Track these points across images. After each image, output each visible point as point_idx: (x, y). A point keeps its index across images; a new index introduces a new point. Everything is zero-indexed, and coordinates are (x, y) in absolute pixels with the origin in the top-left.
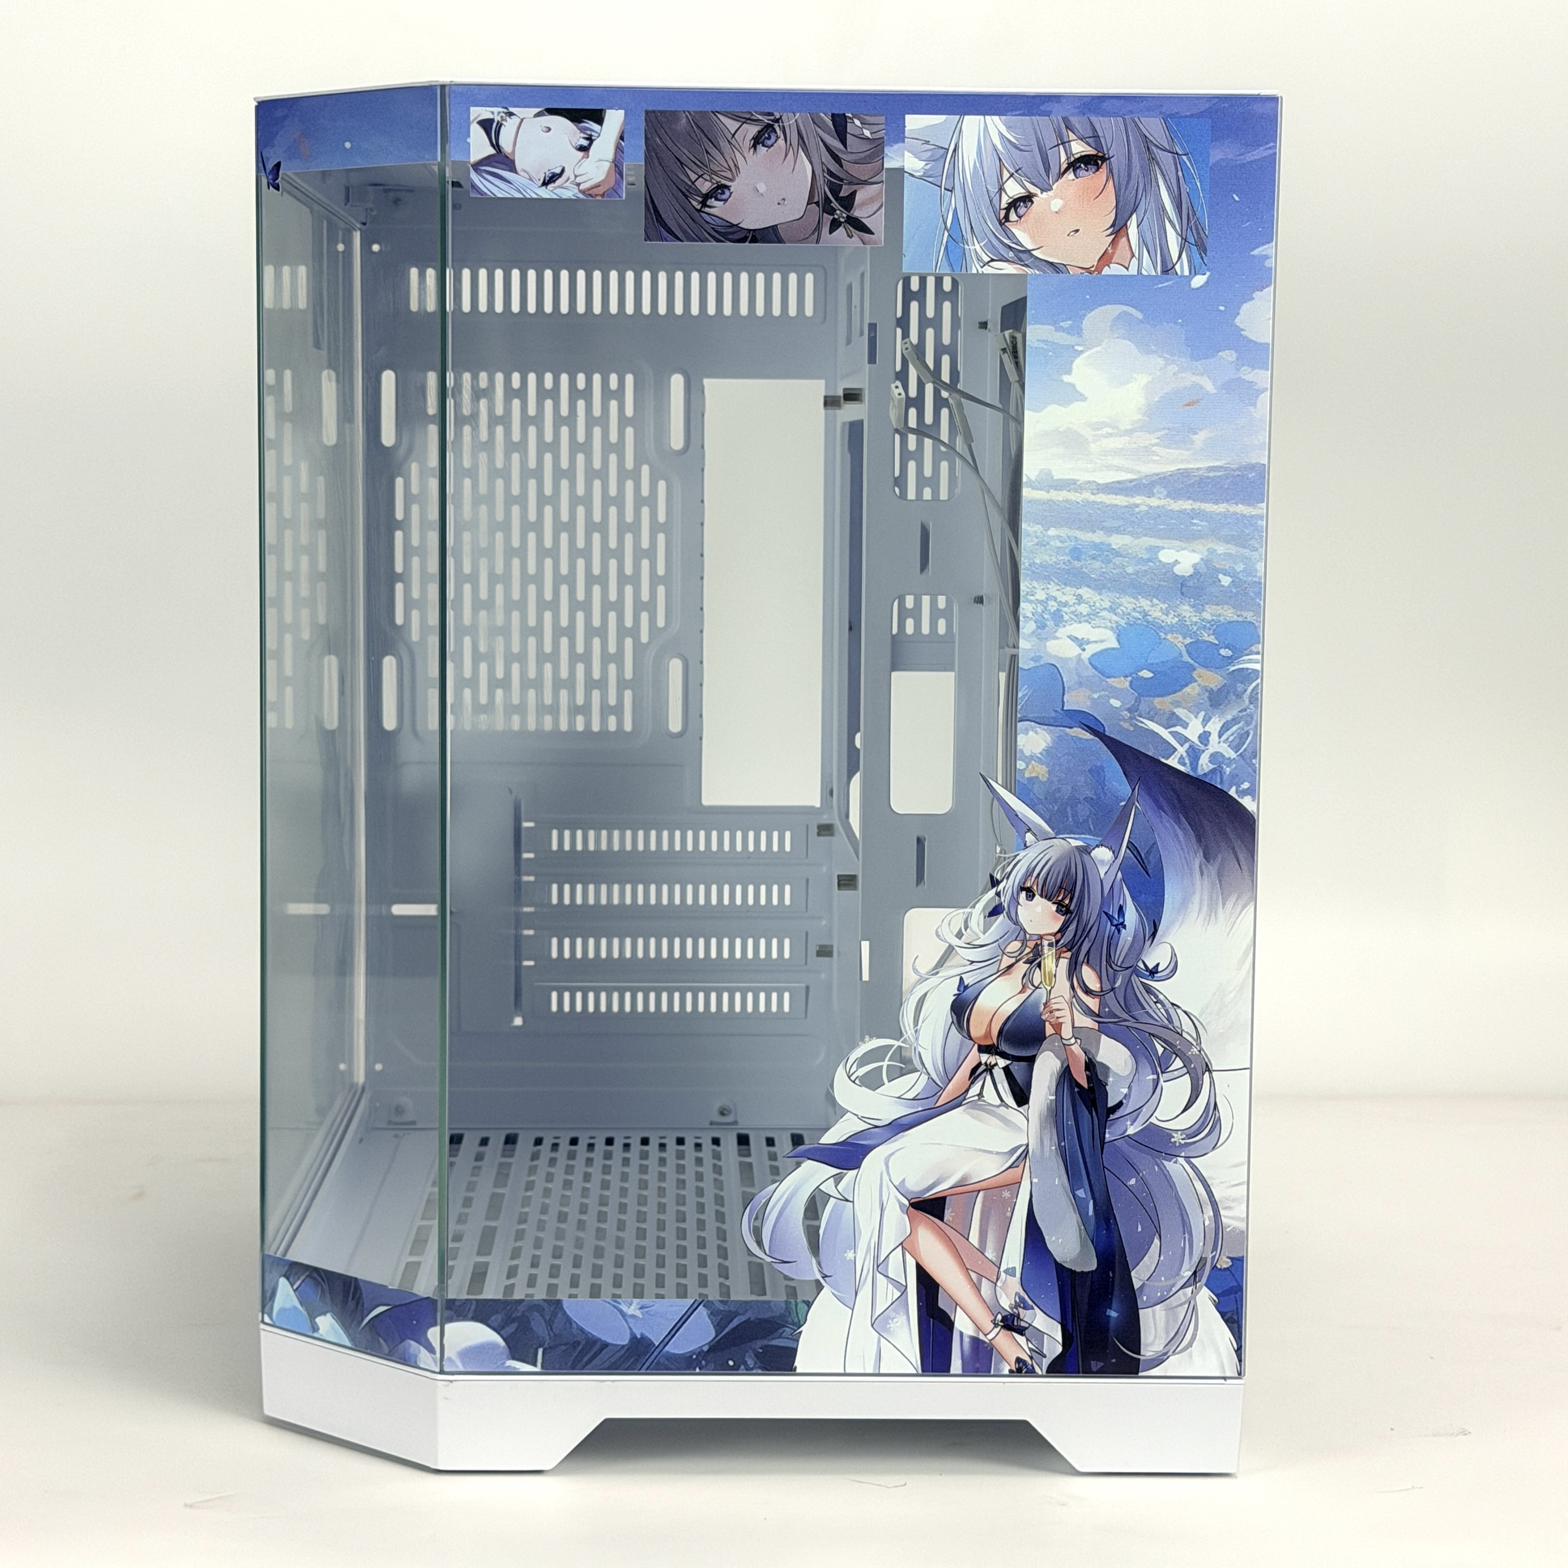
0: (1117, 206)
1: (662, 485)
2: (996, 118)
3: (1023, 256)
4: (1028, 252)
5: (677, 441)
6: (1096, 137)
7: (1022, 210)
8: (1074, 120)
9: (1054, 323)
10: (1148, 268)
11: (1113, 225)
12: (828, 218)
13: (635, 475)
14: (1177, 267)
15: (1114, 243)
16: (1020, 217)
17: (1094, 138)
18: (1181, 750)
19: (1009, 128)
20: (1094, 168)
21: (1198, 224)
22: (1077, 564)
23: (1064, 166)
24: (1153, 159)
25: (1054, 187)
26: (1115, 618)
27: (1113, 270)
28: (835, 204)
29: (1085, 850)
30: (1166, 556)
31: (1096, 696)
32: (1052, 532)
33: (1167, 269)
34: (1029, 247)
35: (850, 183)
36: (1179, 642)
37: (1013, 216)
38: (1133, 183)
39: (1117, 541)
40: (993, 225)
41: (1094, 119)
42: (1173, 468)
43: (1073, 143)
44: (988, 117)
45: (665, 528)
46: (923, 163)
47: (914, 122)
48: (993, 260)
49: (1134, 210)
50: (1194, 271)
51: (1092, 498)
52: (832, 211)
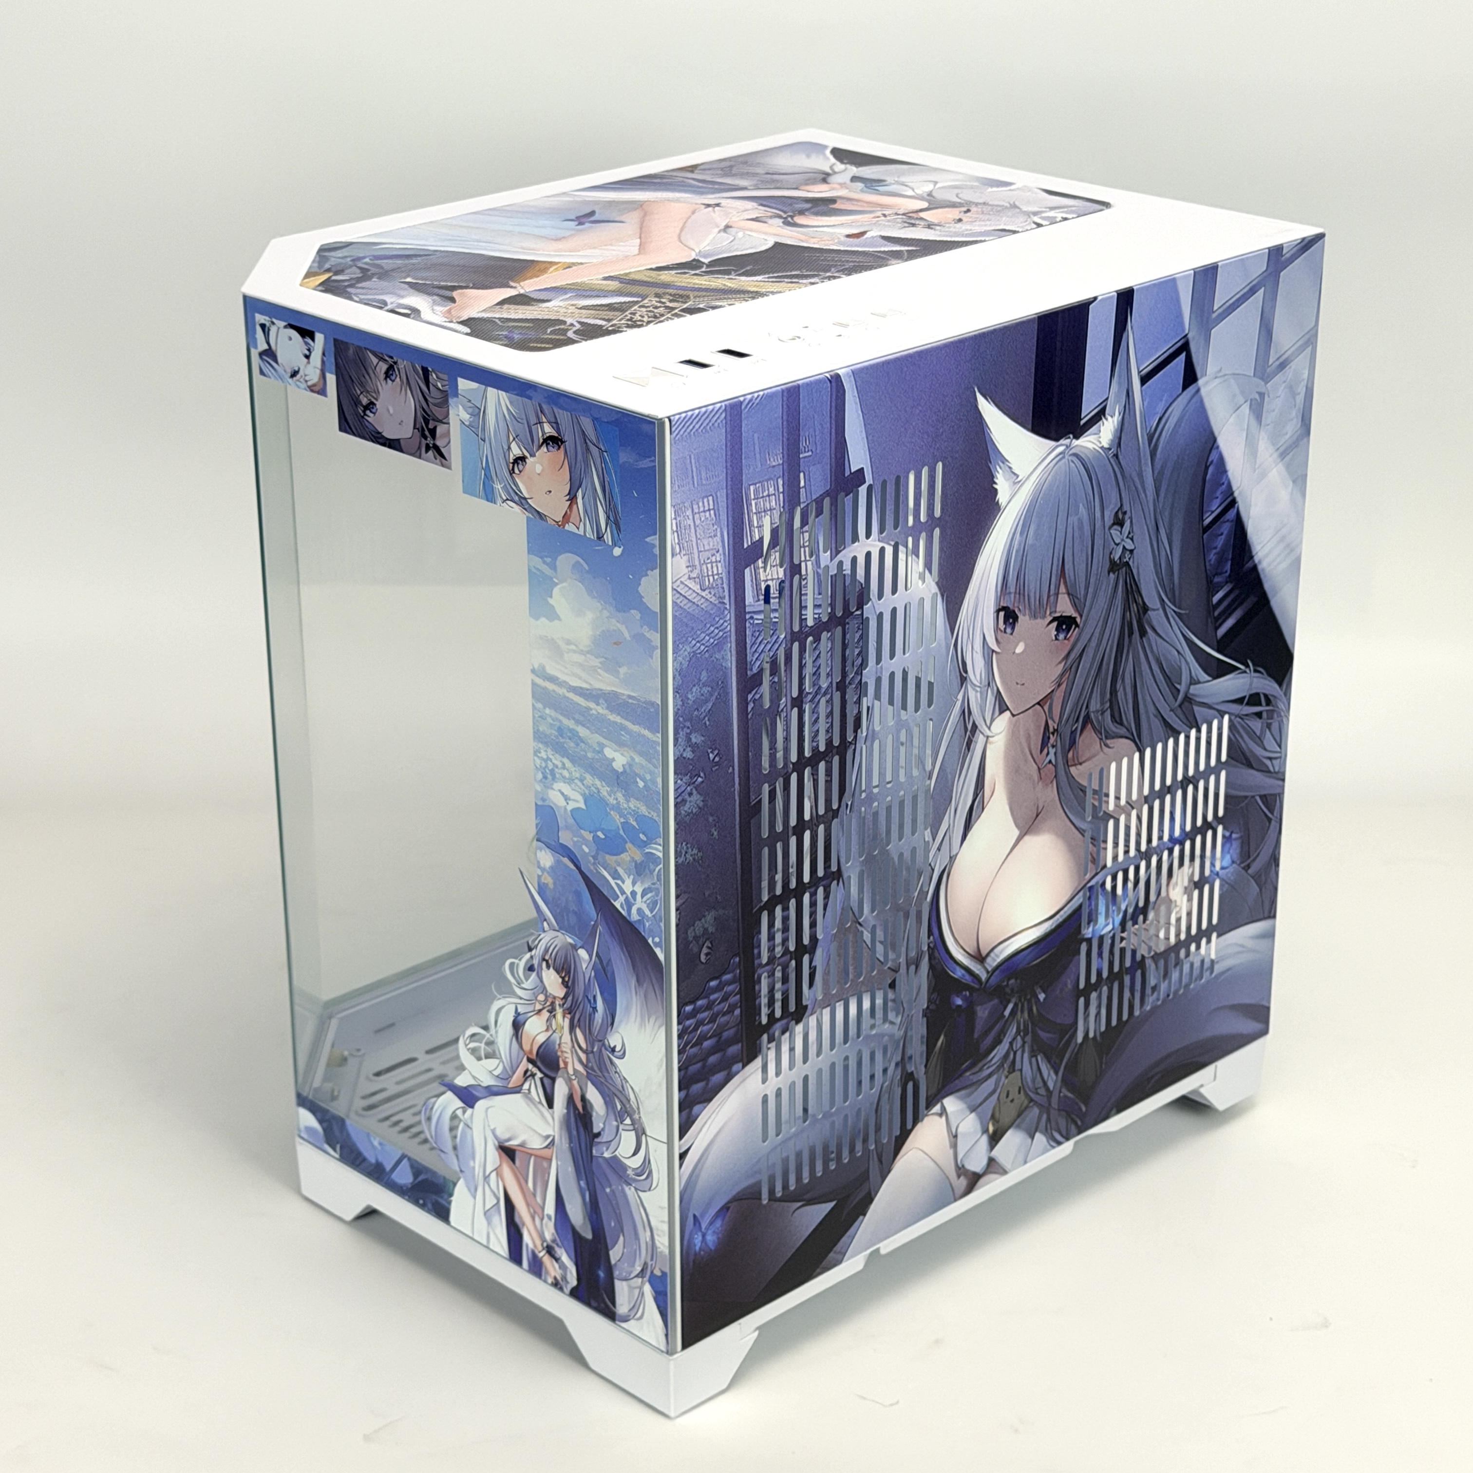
0: (571, 479)
2: (504, 393)
3: (523, 501)
4: (525, 499)
6: (557, 423)
7: (521, 467)
8: (544, 406)
9: (541, 558)
10: (590, 534)
11: (569, 494)
12: (424, 442)
14: (605, 536)
15: (570, 506)
16: (520, 472)
17: (555, 424)
18: (622, 899)
19: (511, 403)
20: (556, 447)
21: (615, 507)
23: (541, 441)
24: (588, 449)
25: (537, 454)
26: (582, 787)
27: (570, 527)
28: (427, 433)
29: (575, 948)
30: (609, 752)
31: (575, 839)
32: (547, 711)
33: (600, 537)
34: (527, 496)
35: (433, 420)
36: (619, 820)
37: (516, 471)
38: (578, 465)
39: (583, 732)
40: (507, 474)
41: (556, 410)
42: (609, 688)
43: (545, 425)
44: (500, 392)
46: (468, 416)
48: (507, 499)
49: (580, 486)
50: (615, 544)
51: (567, 694)
52: (425, 438)
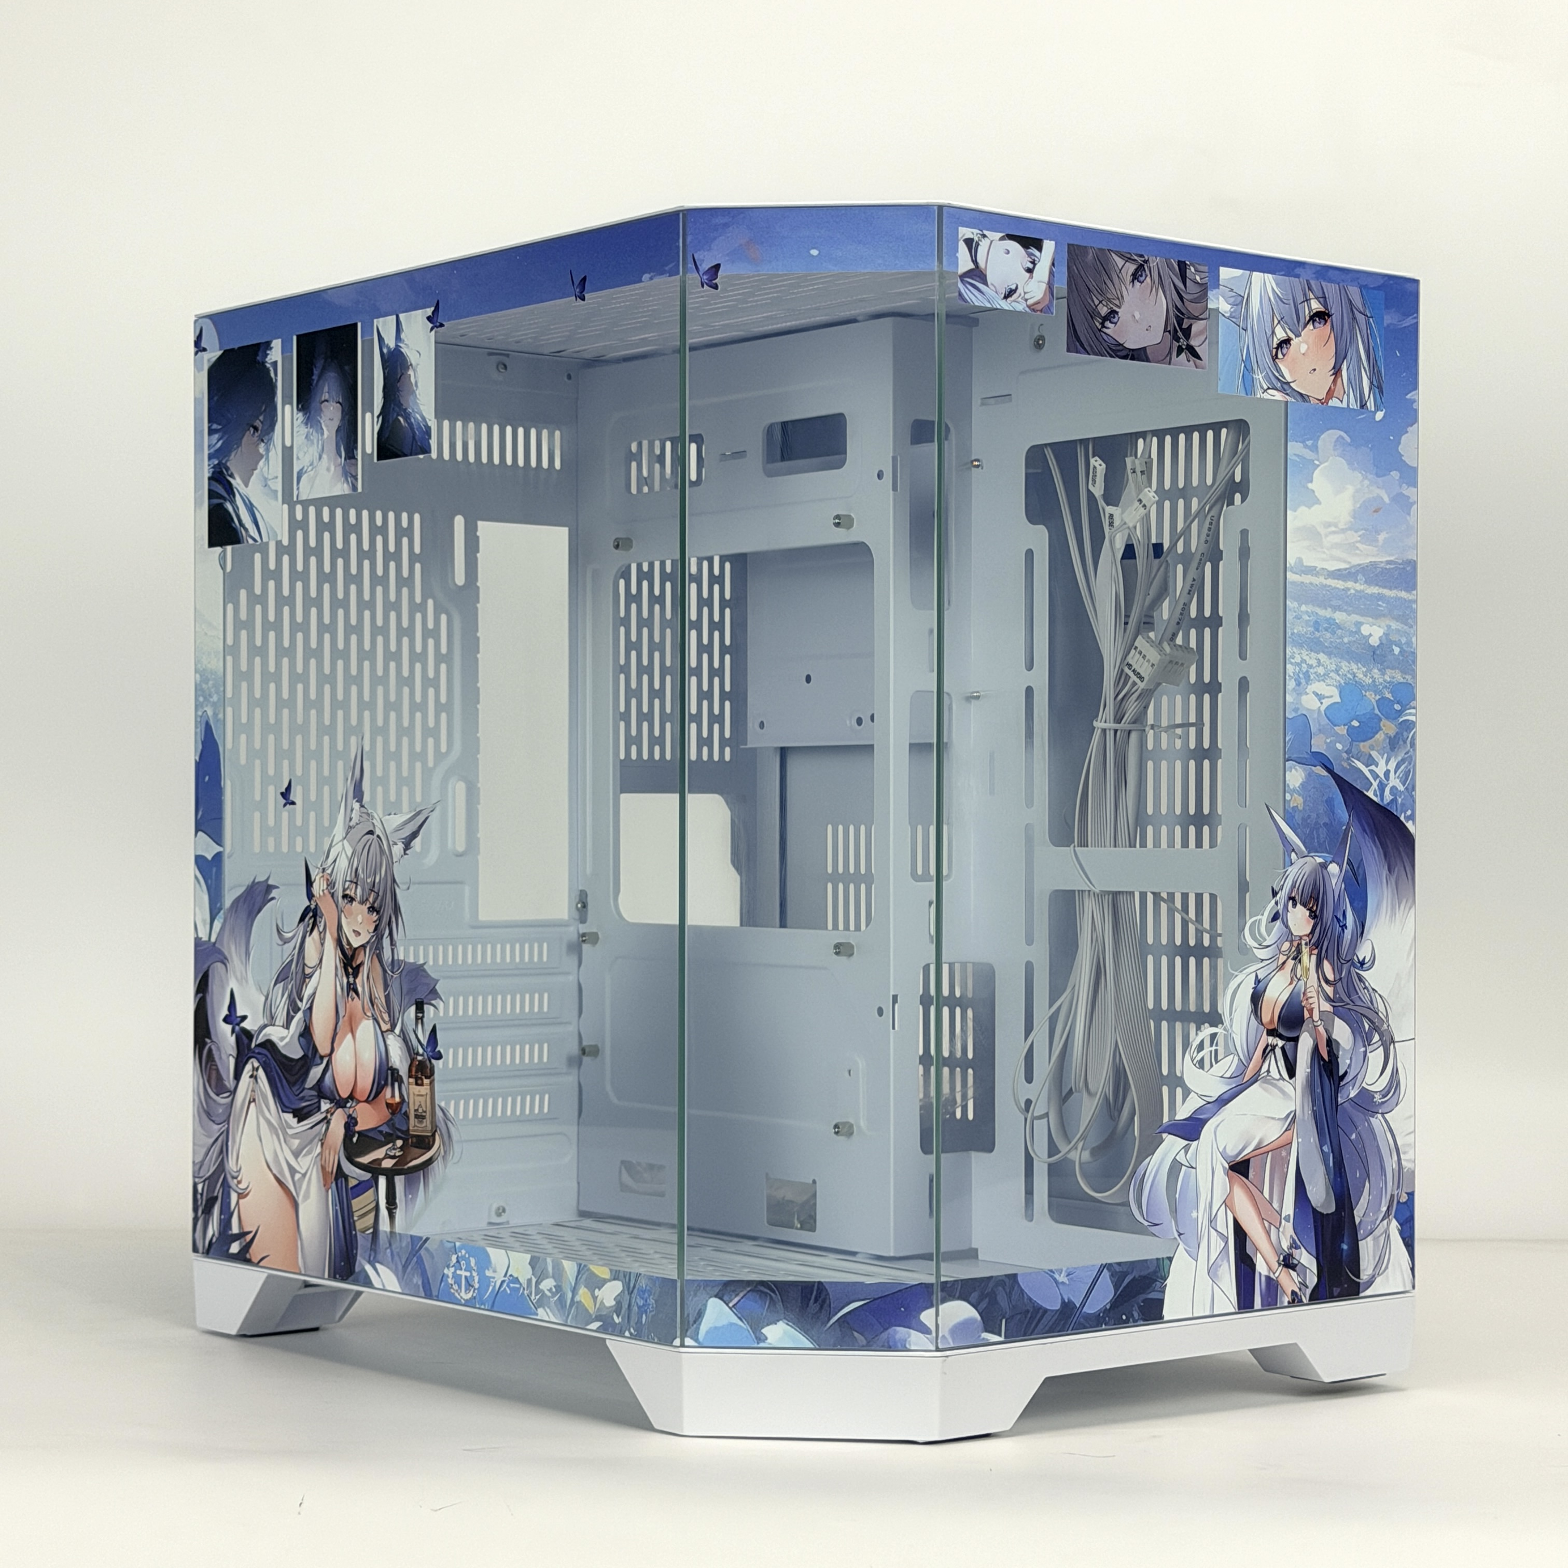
0: (1336, 353)
1: (444, 618)
2: (1270, 276)
3: (1286, 387)
4: (1288, 383)
5: (460, 578)
6: (1325, 298)
7: (1285, 351)
8: (1313, 283)
9: (1303, 442)
10: (1354, 405)
11: (1334, 368)
12: (1176, 344)
13: (422, 608)
14: (1368, 404)
15: (1335, 381)
16: (1284, 355)
17: (1323, 299)
18: (1375, 784)
19: (1277, 284)
20: (1322, 321)
21: (1379, 372)
22: (1317, 634)
23: (1308, 318)
24: (1354, 318)
25: (1302, 334)
26: (1338, 678)
27: (1334, 402)
28: (1180, 334)
29: (1324, 866)
30: (1365, 630)
31: (1328, 741)
32: (1304, 608)
33: (1363, 406)
34: (1289, 379)
35: (1189, 318)
36: (1372, 697)
37: (1280, 356)
38: (1344, 336)
39: (1339, 617)
40: (1269, 360)
41: (1324, 284)
42: (1368, 561)
43: (1312, 301)
44: (1266, 275)
45: (447, 659)
46: (1230, 306)
47: (1226, 273)
48: (1269, 388)
49: (1345, 358)
50: (1377, 409)
51: (1325, 582)
52: (1177, 339)
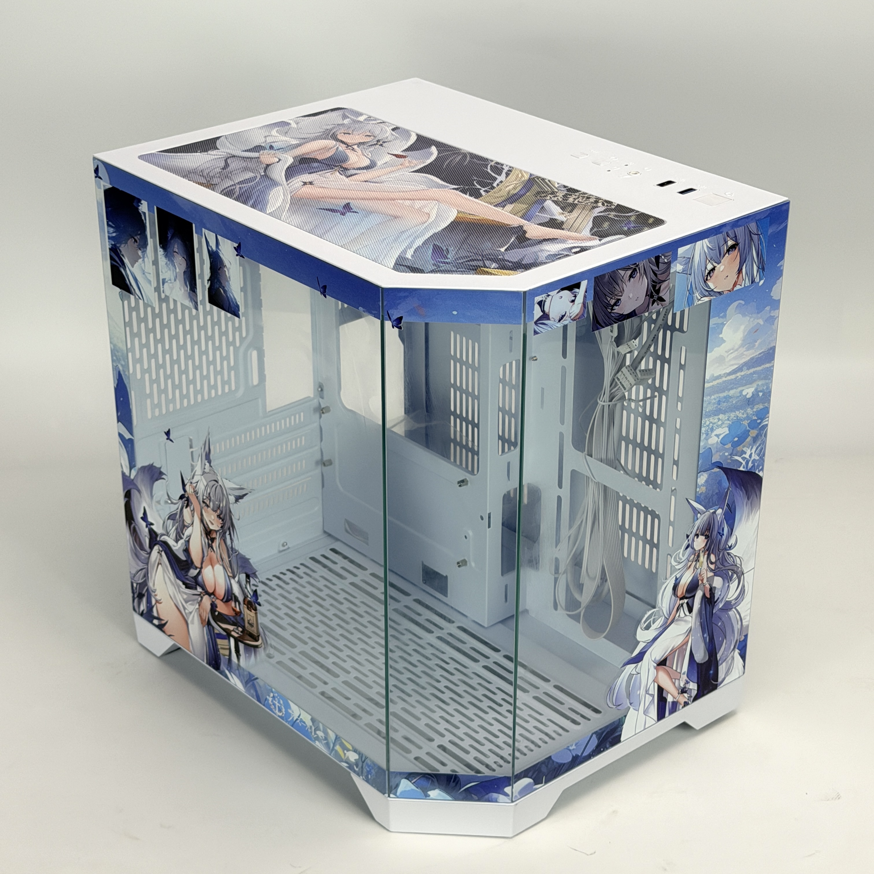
0: (740, 262)
2: (706, 240)
3: (710, 292)
4: (712, 290)
6: (736, 236)
7: (711, 275)
8: (730, 232)
9: (718, 316)
10: (748, 284)
11: (738, 270)
12: (651, 300)
14: (756, 280)
15: (738, 277)
16: (711, 277)
17: (735, 238)
18: (744, 463)
19: (709, 242)
20: (734, 249)
21: (763, 260)
22: (719, 407)
23: (725, 251)
24: (752, 239)
25: (722, 261)
26: (729, 422)
27: (738, 287)
28: (654, 294)
29: (714, 513)
30: (744, 393)
31: (721, 454)
32: (713, 397)
33: (753, 281)
34: (713, 288)
35: (659, 283)
36: (746, 423)
37: (709, 278)
38: (745, 251)
39: (732, 393)
40: (702, 283)
41: (736, 229)
42: (749, 358)
43: (728, 242)
44: (703, 240)
46: (682, 266)
47: (681, 250)
48: (701, 298)
49: (745, 262)
50: (760, 279)
51: (725, 379)
52: (652, 297)
